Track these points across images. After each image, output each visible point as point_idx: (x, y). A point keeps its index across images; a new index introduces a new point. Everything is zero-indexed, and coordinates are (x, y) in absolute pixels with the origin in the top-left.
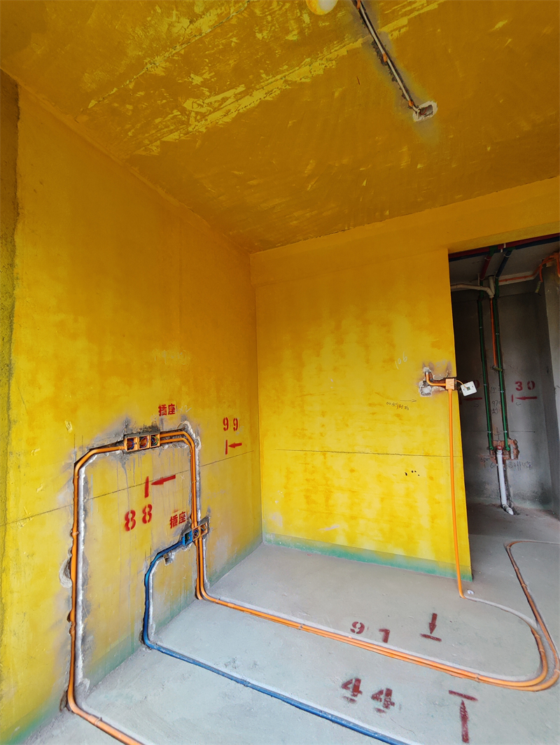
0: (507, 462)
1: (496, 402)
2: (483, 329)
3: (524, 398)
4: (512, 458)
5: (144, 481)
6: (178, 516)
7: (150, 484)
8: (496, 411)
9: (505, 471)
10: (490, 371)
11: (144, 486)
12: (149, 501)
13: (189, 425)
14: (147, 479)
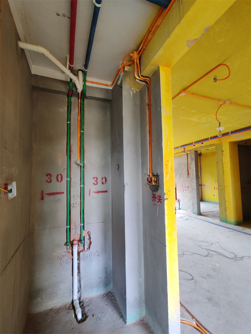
0: (81, 254)
1: (76, 196)
2: (70, 124)
3: (98, 192)
4: (86, 249)
8: (75, 206)
9: (79, 264)
10: (74, 166)
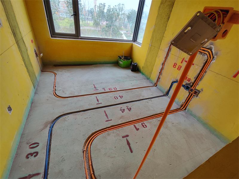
5: (183, 58)
6: (188, 78)
7: (184, 60)
11: (182, 59)
12: (181, 65)
13: (213, 48)
14: (184, 58)
